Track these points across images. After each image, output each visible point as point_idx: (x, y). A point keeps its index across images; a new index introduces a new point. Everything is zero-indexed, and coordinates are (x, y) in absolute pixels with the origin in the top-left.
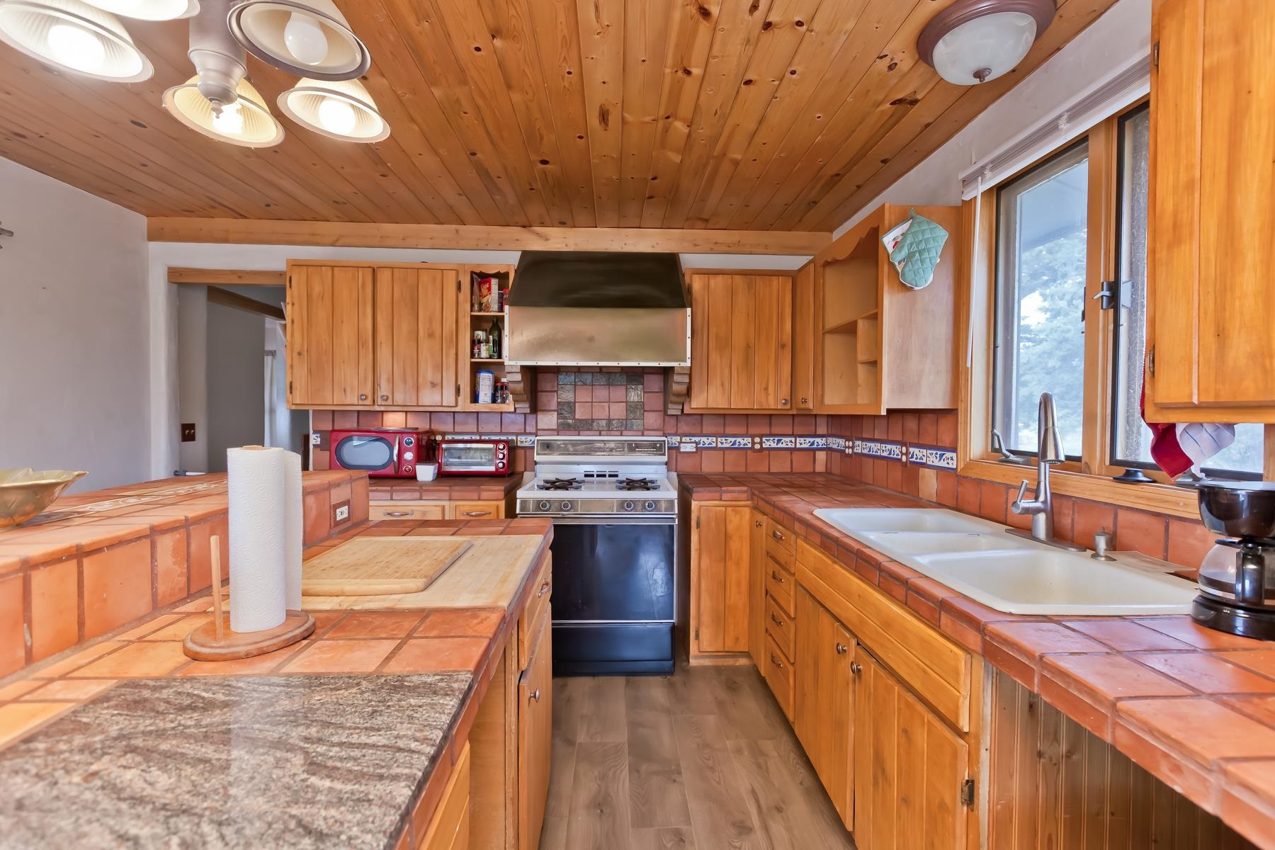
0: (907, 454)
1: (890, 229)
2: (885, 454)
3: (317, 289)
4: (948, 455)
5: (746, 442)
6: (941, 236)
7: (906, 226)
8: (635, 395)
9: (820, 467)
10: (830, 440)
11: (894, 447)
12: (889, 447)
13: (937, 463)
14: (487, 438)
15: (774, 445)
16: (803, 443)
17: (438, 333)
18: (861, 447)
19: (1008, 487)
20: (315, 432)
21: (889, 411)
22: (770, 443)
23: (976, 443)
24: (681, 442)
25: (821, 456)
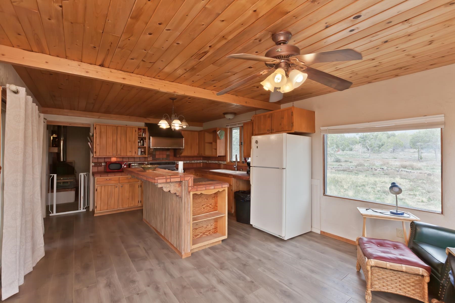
0: (219, 162)
1: (218, 131)
2: (215, 163)
3: (103, 130)
4: (225, 162)
5: (189, 162)
6: (224, 132)
7: (220, 131)
8: (168, 153)
9: (201, 166)
10: (203, 161)
11: (216, 161)
12: (215, 161)
13: (223, 163)
14: (136, 163)
15: (194, 162)
16: (198, 162)
17: (131, 141)
18: (210, 162)
19: (232, 165)
20: (92, 162)
21: (218, 156)
22: (193, 162)
23: (228, 160)
24: (177, 162)
25: (202, 164)
